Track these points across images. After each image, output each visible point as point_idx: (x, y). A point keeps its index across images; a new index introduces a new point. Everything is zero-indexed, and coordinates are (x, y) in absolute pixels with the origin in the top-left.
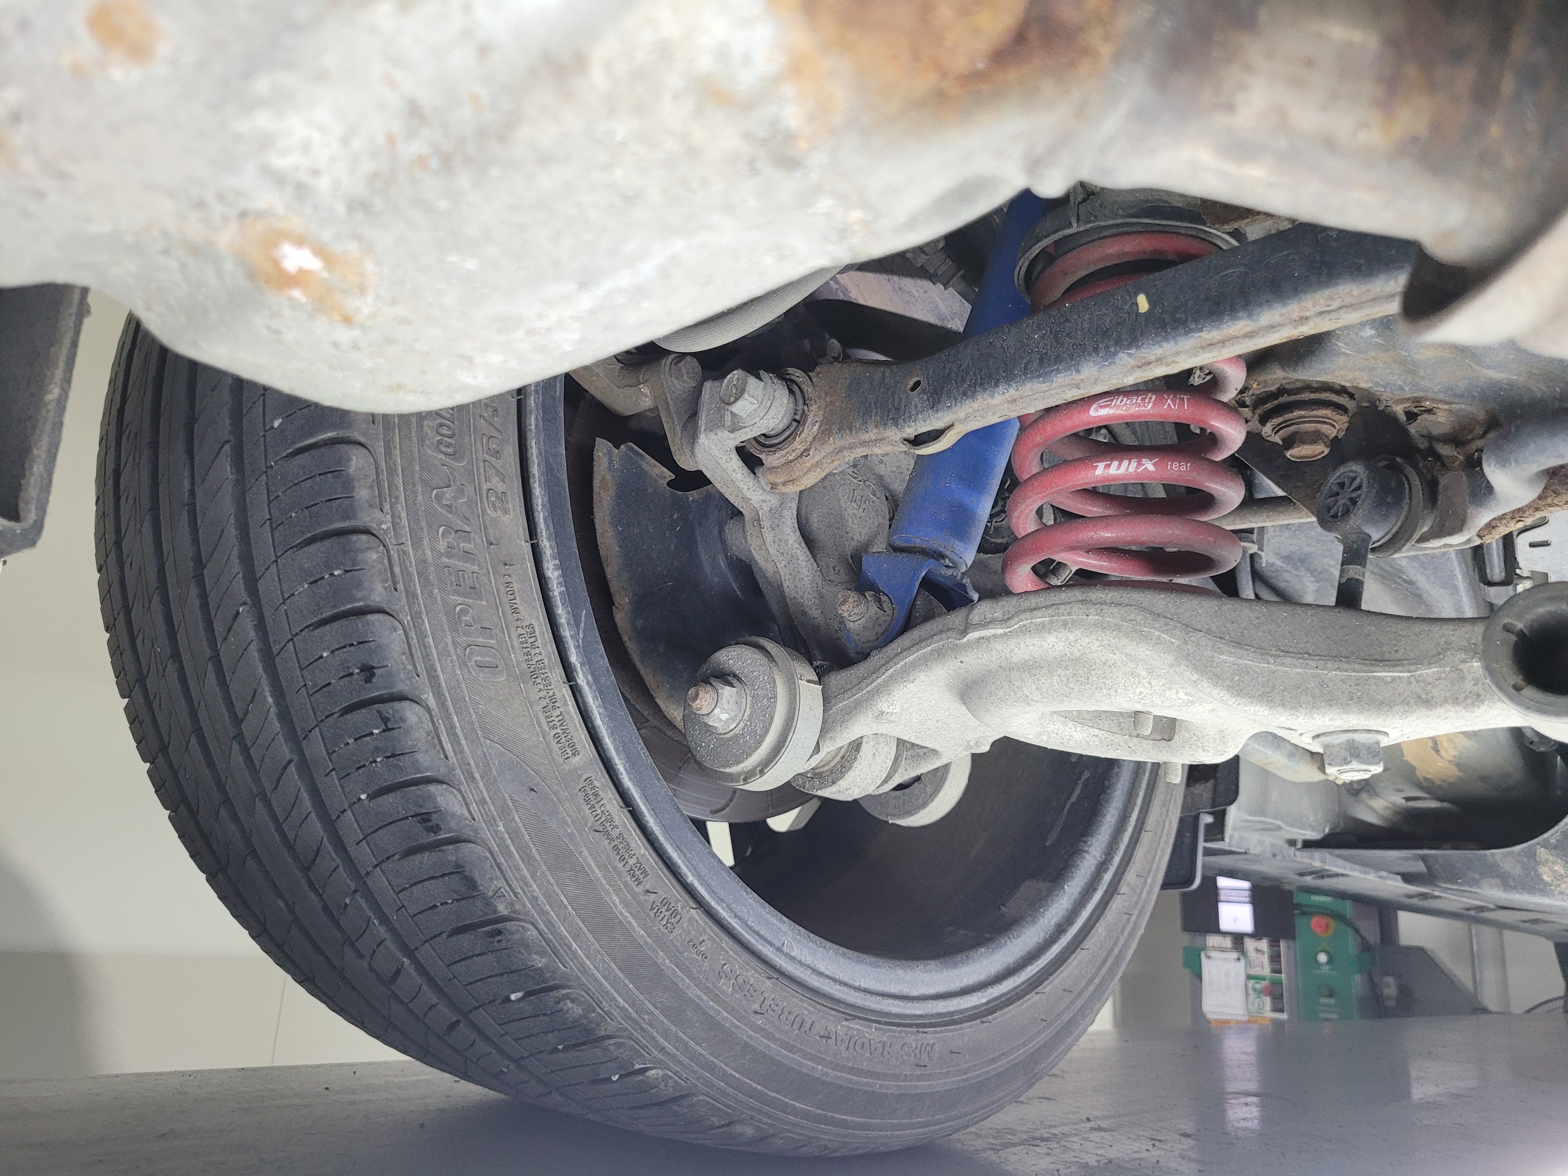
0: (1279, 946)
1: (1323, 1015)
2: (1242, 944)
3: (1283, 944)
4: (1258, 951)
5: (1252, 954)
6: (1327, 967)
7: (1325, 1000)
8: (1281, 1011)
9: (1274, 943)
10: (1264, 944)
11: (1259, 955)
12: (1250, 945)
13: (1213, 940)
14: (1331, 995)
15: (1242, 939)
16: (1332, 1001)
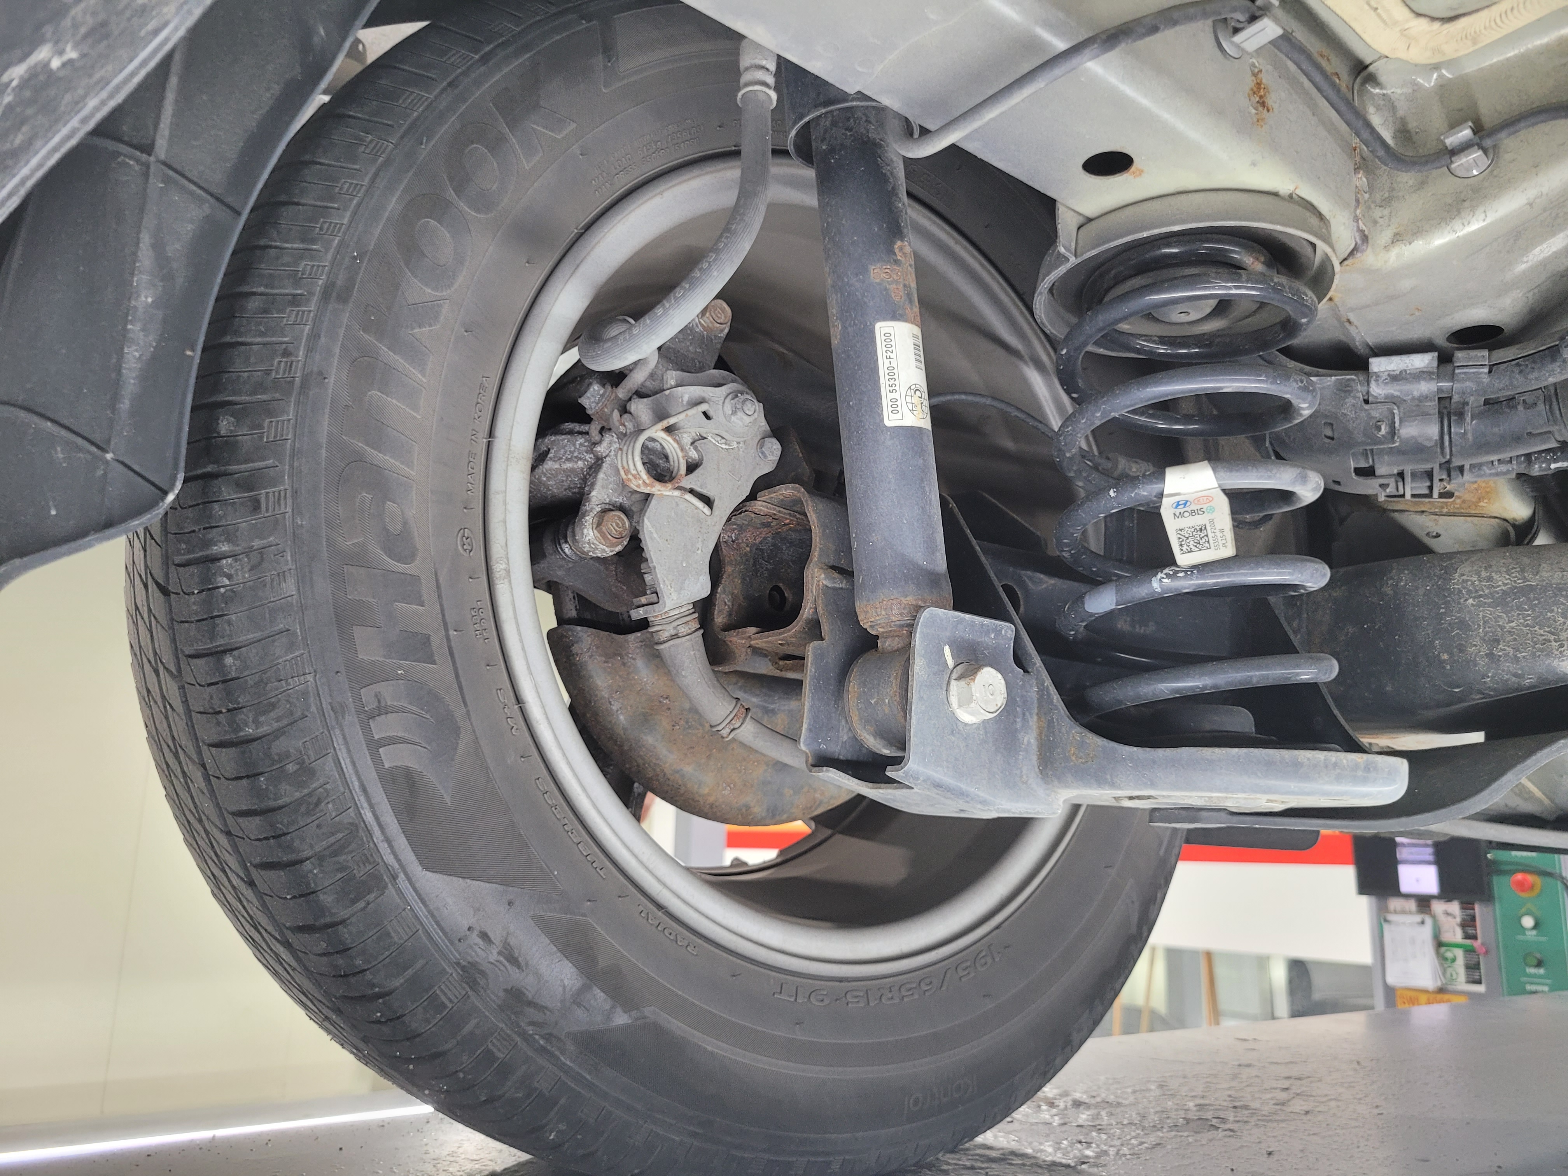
0: (1473, 909)
1: (1529, 987)
2: (1429, 906)
3: (1477, 907)
4: (1447, 914)
5: (1442, 918)
6: (1534, 932)
7: (1532, 971)
8: (1479, 982)
9: (1467, 905)
10: (1455, 907)
11: (1450, 919)
12: (1438, 907)
13: (1394, 903)
14: (1539, 964)
15: (1429, 901)
16: (1541, 971)
